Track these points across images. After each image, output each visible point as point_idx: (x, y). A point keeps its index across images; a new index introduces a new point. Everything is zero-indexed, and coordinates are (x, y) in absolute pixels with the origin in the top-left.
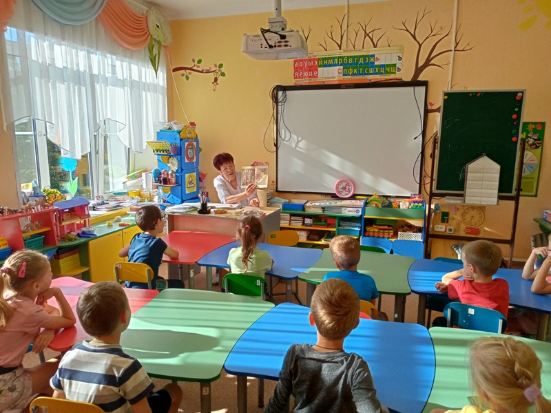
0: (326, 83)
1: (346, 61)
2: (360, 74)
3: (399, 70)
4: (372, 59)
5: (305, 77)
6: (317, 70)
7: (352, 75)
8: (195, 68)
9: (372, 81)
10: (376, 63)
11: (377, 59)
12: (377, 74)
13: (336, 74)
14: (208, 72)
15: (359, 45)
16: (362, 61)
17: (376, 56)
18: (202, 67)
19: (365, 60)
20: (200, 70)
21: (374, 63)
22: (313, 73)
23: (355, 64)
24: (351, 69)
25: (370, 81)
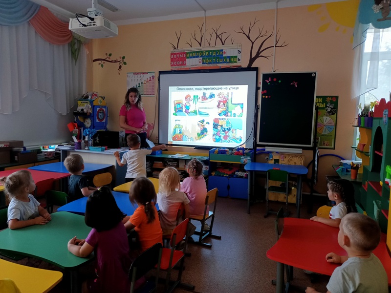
0: (191, 69)
1: (204, 54)
2: (215, 63)
3: (239, 60)
4: (221, 53)
5: (178, 65)
6: (185, 60)
7: (208, 63)
8: (107, 59)
9: (222, 67)
11: (225, 53)
12: (225, 63)
13: (198, 63)
14: (116, 62)
15: (213, 43)
16: (214, 54)
17: (224, 51)
18: (112, 58)
19: (217, 53)
20: (110, 60)
21: (222, 55)
22: (183, 63)
23: (210, 56)
24: (207, 60)
25: (220, 67)
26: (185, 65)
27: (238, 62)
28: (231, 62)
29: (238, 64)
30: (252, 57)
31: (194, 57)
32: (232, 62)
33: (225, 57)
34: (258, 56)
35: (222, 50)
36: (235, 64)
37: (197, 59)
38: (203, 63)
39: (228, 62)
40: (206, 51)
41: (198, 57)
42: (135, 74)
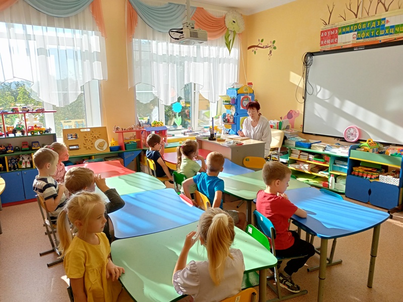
0: (343, 47)
1: (360, 27)
2: (373, 37)
4: (383, 22)
5: (328, 44)
6: (337, 37)
7: (364, 38)
8: (260, 45)
9: (382, 41)
10: (386, 26)
11: (388, 21)
12: (387, 34)
13: (351, 39)
14: (267, 47)
15: (372, 12)
16: (374, 25)
17: (386, 19)
18: (264, 44)
19: (377, 24)
20: (262, 46)
21: (384, 25)
22: (334, 40)
23: (368, 28)
24: (363, 33)
25: (380, 41)
26: (337, 43)
28: (396, 32)
31: (347, 32)
32: (398, 33)
33: (388, 28)
35: (384, 19)
36: (401, 35)
38: (357, 39)
39: (392, 34)
40: (362, 23)
41: (351, 32)
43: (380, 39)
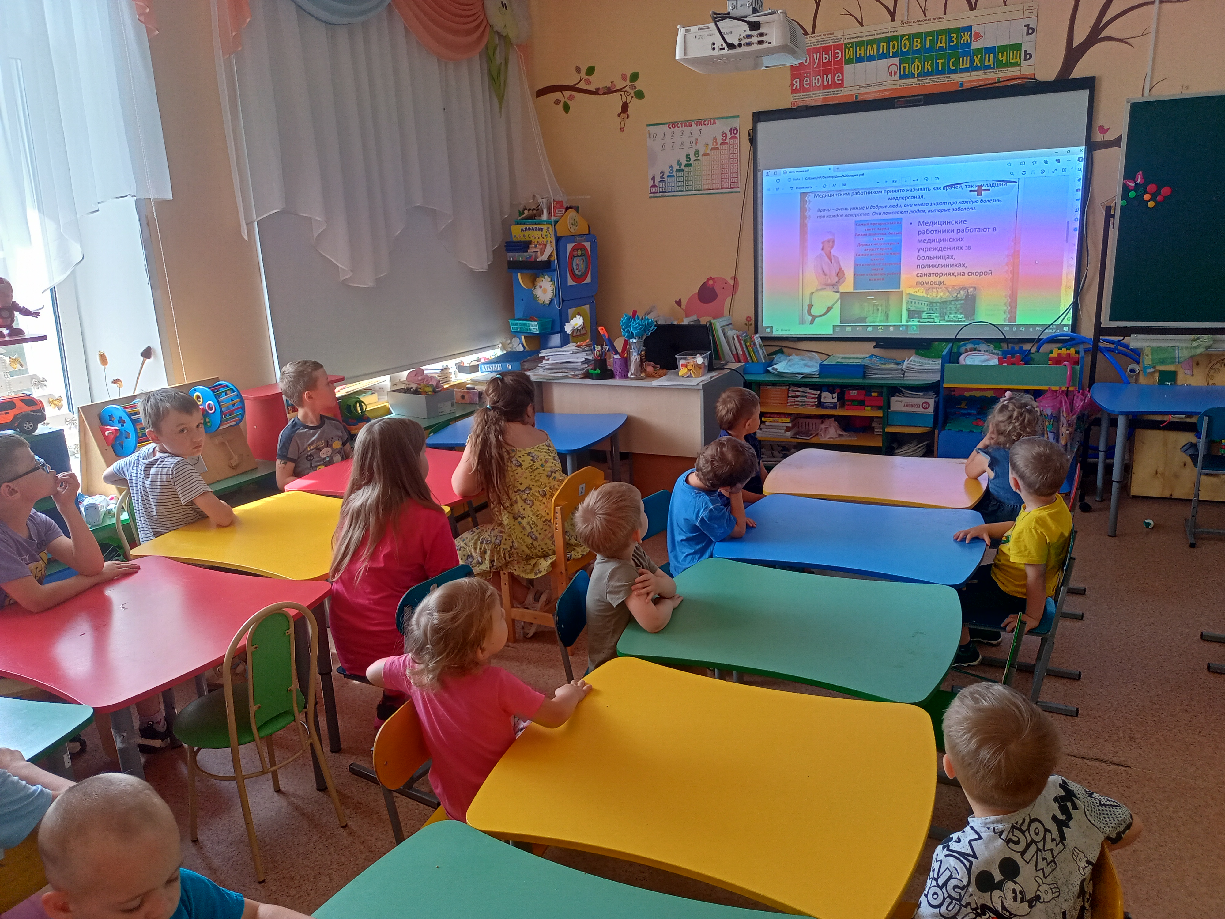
0: (861, 98)
1: (905, 45)
2: (942, 73)
3: (1028, 56)
4: (965, 37)
5: (815, 88)
6: (841, 71)
7: (919, 75)
8: (582, 85)
9: (966, 86)
10: (975, 45)
11: (978, 36)
12: (977, 69)
13: (884, 76)
14: (609, 91)
15: (935, 9)
16: (942, 42)
17: (974, 29)
18: (597, 82)
19: (950, 40)
20: (592, 88)
21: (970, 44)
22: (833, 79)
23: (927, 51)
24: (916, 63)
25: (961, 84)
26: (841, 85)
27: (1023, 63)
28: (1000, 65)
29: (1025, 69)
30: (1075, 44)
31: (871, 58)
32: (1005, 66)
33: (979, 51)
34: (1094, 38)
35: (969, 29)
36: (1013, 72)
37: (884, 63)
38: (901, 77)
39: (989, 67)
40: (912, 37)
41: (884, 56)
42: (674, 125)
43: (960, 80)
